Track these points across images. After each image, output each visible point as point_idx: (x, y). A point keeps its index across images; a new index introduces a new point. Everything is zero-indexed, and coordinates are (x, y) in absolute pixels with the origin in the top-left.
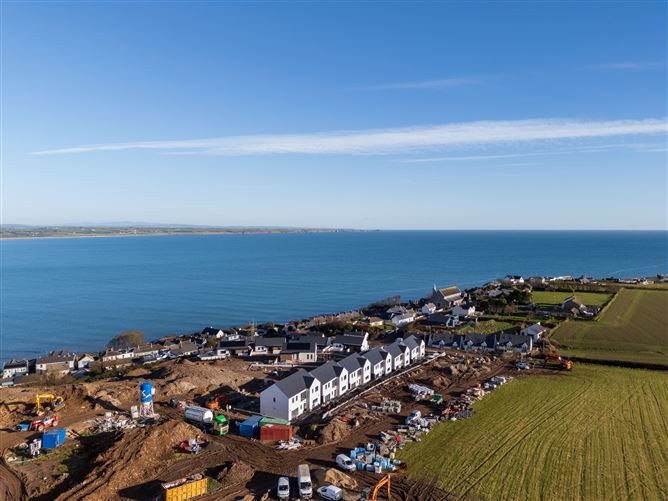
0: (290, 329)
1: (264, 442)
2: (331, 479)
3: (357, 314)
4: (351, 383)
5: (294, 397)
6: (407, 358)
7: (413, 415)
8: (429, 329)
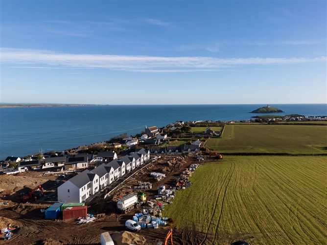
0: (66, 153)
1: (66, 221)
2: (126, 239)
3: (106, 143)
5: (83, 187)
6: (142, 160)
7: (162, 188)
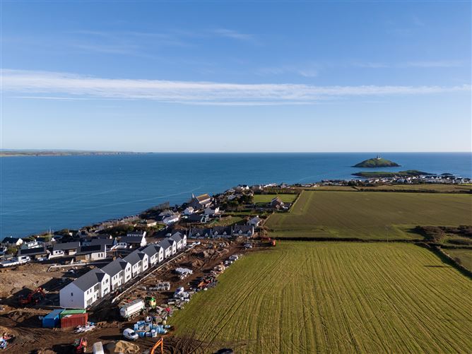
0: (83, 233)
1: (64, 329)
2: (119, 348)
3: (138, 218)
4: (134, 272)
5: (89, 290)
6: (174, 249)
7: (179, 290)
8: (190, 226)
